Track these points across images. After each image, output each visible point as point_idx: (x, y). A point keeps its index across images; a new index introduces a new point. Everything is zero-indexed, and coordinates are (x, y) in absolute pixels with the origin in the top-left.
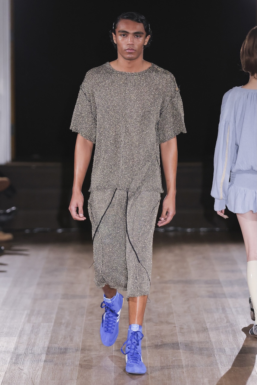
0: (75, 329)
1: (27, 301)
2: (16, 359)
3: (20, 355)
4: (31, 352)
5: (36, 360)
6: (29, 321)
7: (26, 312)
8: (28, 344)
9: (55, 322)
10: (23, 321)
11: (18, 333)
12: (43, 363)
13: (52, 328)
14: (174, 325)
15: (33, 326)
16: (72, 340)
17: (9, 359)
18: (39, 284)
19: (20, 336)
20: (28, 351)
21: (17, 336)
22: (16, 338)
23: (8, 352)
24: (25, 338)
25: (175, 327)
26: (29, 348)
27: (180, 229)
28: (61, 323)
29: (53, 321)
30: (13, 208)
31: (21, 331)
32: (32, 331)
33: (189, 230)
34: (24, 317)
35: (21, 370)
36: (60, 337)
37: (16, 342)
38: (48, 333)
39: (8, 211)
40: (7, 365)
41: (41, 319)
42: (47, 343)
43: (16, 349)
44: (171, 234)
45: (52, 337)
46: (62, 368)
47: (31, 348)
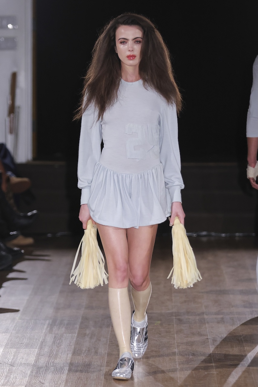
0: (100, 340)
1: (49, 311)
2: (37, 372)
3: (41, 367)
4: (53, 365)
5: (58, 374)
6: (51, 331)
7: (47, 322)
8: (49, 356)
9: (79, 334)
10: (44, 331)
11: (39, 345)
12: (65, 377)
13: (75, 339)
14: (206, 337)
15: (55, 337)
16: (96, 352)
17: (29, 372)
18: (61, 292)
19: (41, 348)
20: (50, 363)
21: (38, 348)
22: (37, 350)
23: (28, 364)
24: (46, 349)
25: (208, 339)
26: (51, 361)
27: (213, 234)
28: (85, 335)
29: (77, 331)
30: (35, 212)
31: (42, 343)
32: (54, 342)
33: (223, 235)
34: (45, 327)
35: (42, 383)
36: (84, 349)
37: (37, 354)
38: (71, 344)
39: (29, 214)
40: (28, 378)
41: (63, 329)
42: (70, 355)
43: (36, 361)
44: (204, 239)
45: (75, 349)
46: (86, 382)
47: (52, 361)
